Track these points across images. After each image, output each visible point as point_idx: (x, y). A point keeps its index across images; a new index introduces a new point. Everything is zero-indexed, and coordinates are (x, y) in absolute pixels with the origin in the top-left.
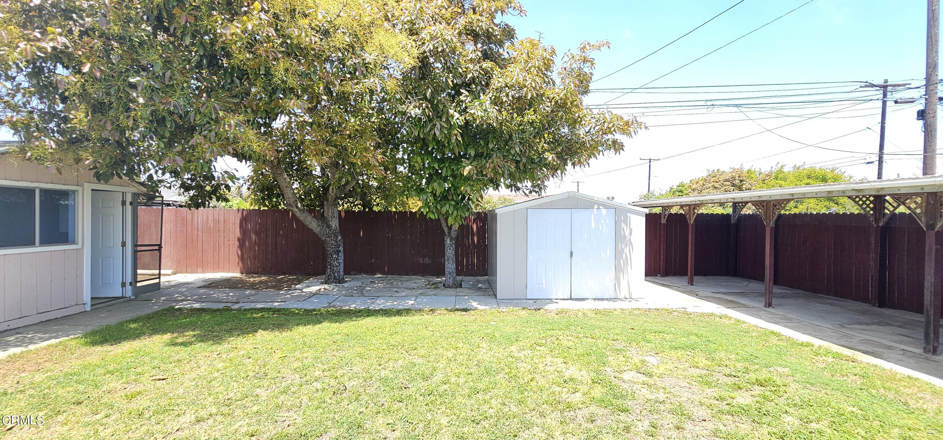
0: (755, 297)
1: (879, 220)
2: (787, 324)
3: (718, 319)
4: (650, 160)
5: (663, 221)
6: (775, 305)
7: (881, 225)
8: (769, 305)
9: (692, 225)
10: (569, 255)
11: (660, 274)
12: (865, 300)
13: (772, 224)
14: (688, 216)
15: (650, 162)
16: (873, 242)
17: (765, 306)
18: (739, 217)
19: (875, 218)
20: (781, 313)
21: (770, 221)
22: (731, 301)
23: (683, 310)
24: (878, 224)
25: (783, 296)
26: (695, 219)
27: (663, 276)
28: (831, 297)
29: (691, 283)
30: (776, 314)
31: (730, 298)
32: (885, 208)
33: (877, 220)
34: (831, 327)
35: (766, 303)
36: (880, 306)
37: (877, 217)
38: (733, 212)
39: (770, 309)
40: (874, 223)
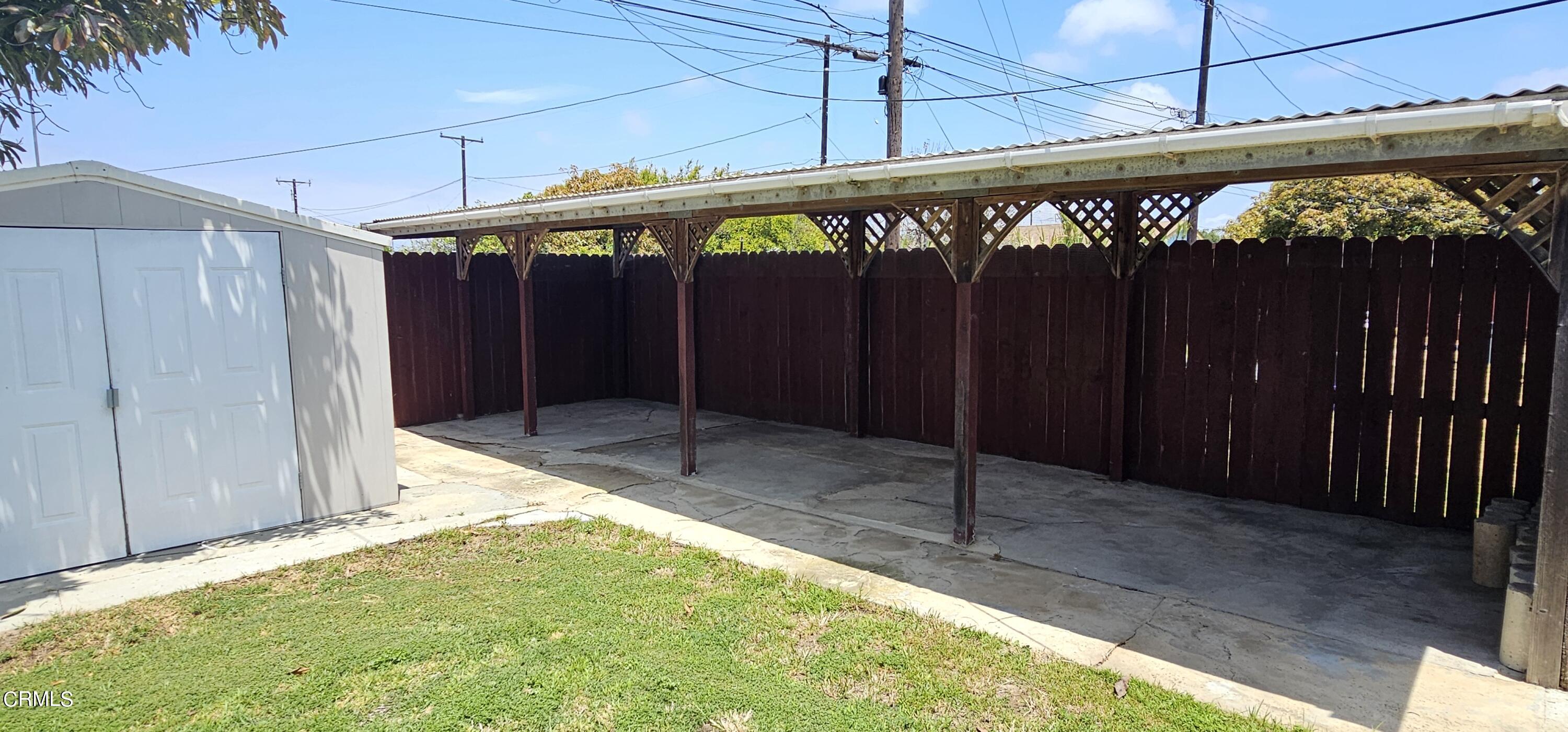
0: (663, 449)
1: (857, 264)
2: (726, 519)
3: (582, 536)
4: (463, 140)
5: (462, 274)
6: (702, 464)
7: (860, 274)
8: (690, 469)
9: (526, 282)
10: (100, 400)
11: (461, 412)
12: (839, 426)
13: (688, 275)
14: (515, 261)
15: (463, 145)
16: (848, 309)
17: (683, 473)
18: (627, 264)
19: (852, 263)
20: (713, 486)
21: (684, 270)
22: (615, 469)
23: (499, 524)
24: (856, 273)
25: (715, 438)
26: (532, 267)
27: (469, 417)
28: (789, 425)
29: (532, 429)
30: (706, 492)
31: (613, 461)
32: (866, 240)
33: (855, 265)
34: (803, 508)
35: (684, 467)
36: (861, 436)
37: (855, 259)
38: (615, 251)
39: (693, 481)
40: (849, 271)
